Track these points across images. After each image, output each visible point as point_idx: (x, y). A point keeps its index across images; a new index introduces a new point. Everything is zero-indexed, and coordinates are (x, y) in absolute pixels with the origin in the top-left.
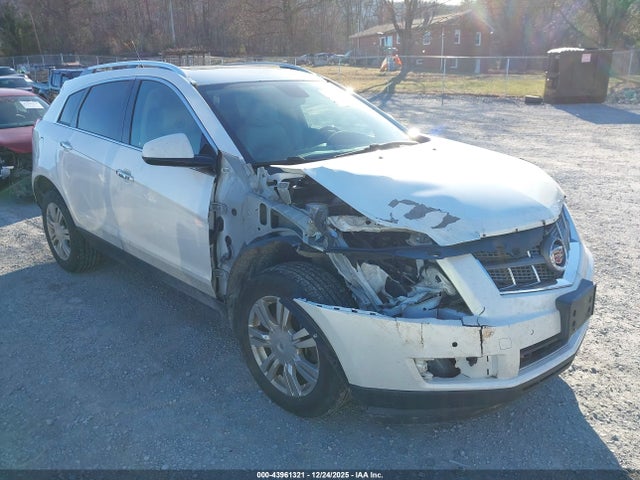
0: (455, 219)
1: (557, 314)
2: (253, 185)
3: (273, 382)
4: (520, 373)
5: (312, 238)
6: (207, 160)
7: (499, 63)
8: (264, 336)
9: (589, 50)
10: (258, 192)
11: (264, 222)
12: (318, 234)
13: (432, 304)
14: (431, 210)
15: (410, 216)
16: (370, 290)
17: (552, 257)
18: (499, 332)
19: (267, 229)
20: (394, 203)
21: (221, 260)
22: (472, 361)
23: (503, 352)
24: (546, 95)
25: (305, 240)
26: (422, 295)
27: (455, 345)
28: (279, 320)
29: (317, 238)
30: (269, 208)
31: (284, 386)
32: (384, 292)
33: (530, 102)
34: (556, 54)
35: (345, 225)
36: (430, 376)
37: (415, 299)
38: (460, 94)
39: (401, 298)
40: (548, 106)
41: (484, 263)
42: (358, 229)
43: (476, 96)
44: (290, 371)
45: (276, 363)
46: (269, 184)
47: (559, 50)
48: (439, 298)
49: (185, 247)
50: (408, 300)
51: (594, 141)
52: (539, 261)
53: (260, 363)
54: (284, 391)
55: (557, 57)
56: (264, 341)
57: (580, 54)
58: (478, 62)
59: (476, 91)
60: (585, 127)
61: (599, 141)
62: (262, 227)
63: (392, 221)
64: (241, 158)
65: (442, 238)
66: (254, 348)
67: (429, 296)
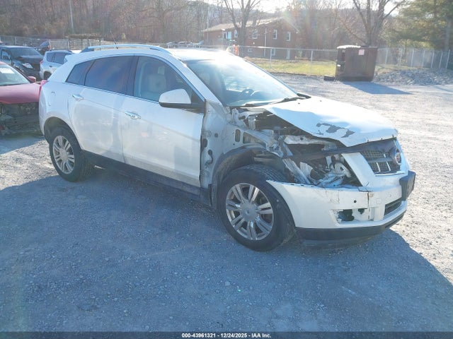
0: (352, 133)
1: (400, 187)
2: (229, 119)
3: (238, 231)
4: (384, 218)
5: (271, 148)
6: (197, 105)
7: (301, 53)
8: (237, 205)
9: (363, 47)
10: (233, 123)
11: (237, 140)
12: (275, 146)
13: (338, 182)
14: (339, 128)
15: (329, 131)
16: (303, 175)
17: (396, 158)
18: (376, 195)
19: (240, 144)
20: (319, 125)
21: (206, 164)
22: (361, 211)
23: (378, 205)
24: (337, 75)
25: (268, 149)
26: (333, 178)
27: (355, 202)
28: (249, 197)
29: (275, 147)
30: (242, 131)
31: (245, 234)
32: (310, 177)
33: (327, 79)
34: (343, 49)
35: (290, 140)
36: (340, 220)
37: (329, 180)
38: (281, 73)
39: (321, 180)
40: (338, 82)
41: (367, 159)
42: (296, 143)
43: (292, 74)
44: (252, 225)
45: (243, 221)
46: (240, 119)
47: (345, 47)
48: (342, 179)
49: (179, 158)
50: (325, 181)
51: (371, 105)
52: (390, 160)
53: (230, 220)
54: (246, 237)
55: (344, 51)
56: (236, 208)
57: (358, 49)
58: (289, 52)
59: (291, 71)
60: (364, 96)
61: (374, 105)
62: (236, 143)
63: (320, 134)
64: (221, 104)
65: (347, 142)
66: (227, 211)
67: (337, 179)
